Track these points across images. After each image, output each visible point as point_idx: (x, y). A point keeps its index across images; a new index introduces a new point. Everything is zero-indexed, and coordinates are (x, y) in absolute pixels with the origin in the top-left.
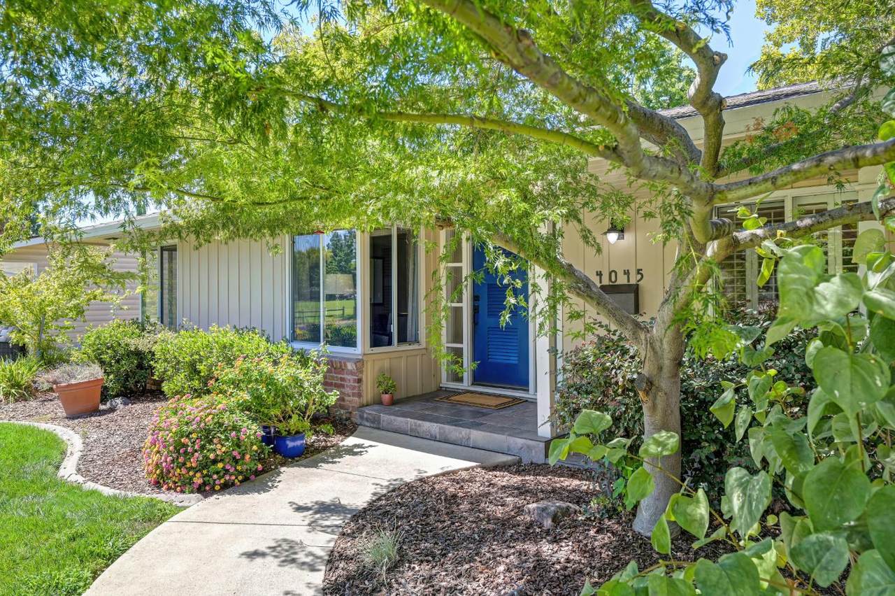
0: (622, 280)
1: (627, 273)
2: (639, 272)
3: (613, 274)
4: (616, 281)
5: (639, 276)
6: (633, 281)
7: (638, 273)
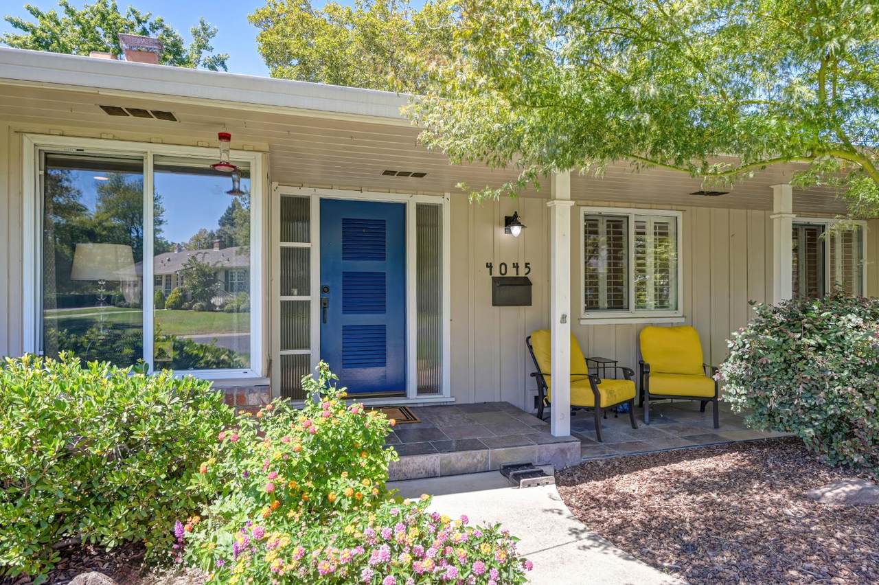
0: (511, 273)
1: (516, 266)
2: (527, 265)
3: (503, 267)
4: (505, 273)
5: (527, 270)
6: (522, 274)
7: (526, 267)
